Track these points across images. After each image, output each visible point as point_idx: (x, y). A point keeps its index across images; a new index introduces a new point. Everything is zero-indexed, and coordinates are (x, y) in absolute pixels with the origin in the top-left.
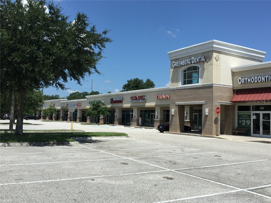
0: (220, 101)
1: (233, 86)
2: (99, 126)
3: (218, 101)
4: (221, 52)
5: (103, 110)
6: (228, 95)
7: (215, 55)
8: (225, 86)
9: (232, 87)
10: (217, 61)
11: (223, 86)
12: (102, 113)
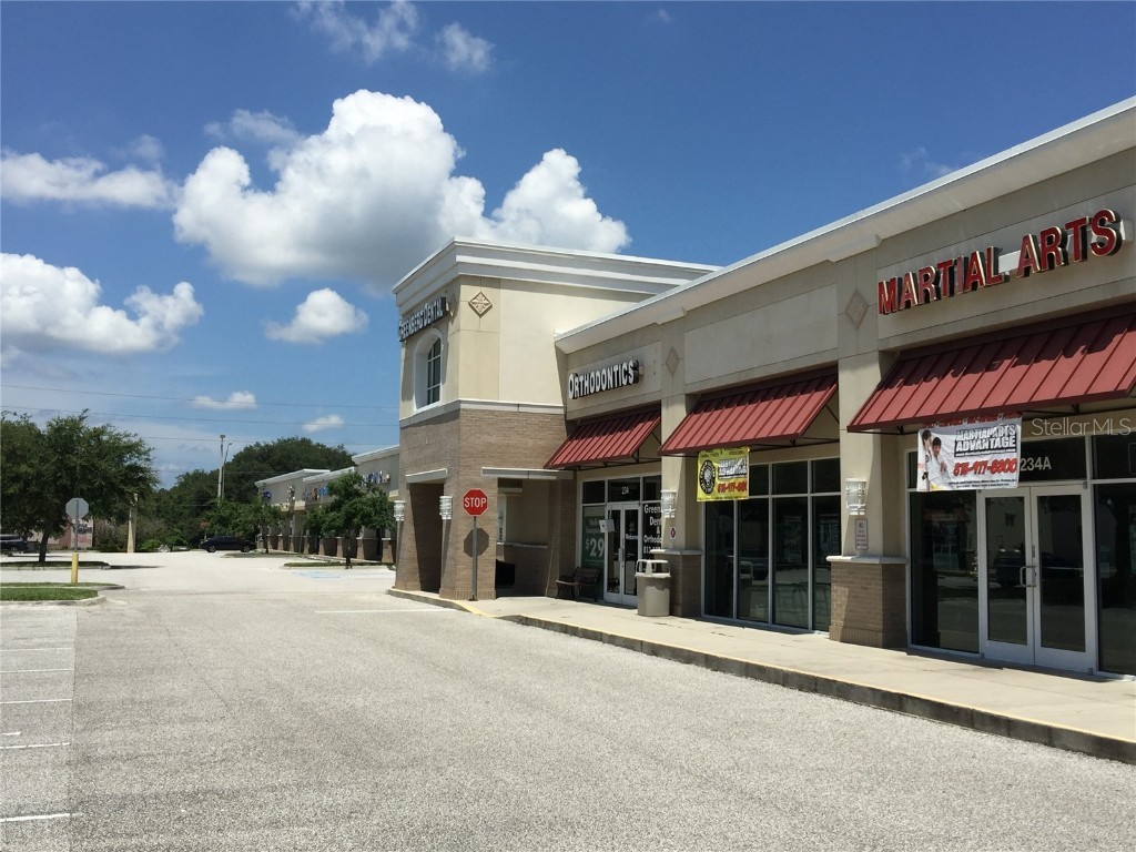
0: (495, 465)
1: (565, 408)
2: (350, 570)
3: (484, 464)
4: (500, 279)
5: (368, 509)
6: (542, 443)
7: (467, 292)
8: (521, 409)
9: (562, 411)
10: (480, 316)
11: (515, 409)
12: (362, 519)
